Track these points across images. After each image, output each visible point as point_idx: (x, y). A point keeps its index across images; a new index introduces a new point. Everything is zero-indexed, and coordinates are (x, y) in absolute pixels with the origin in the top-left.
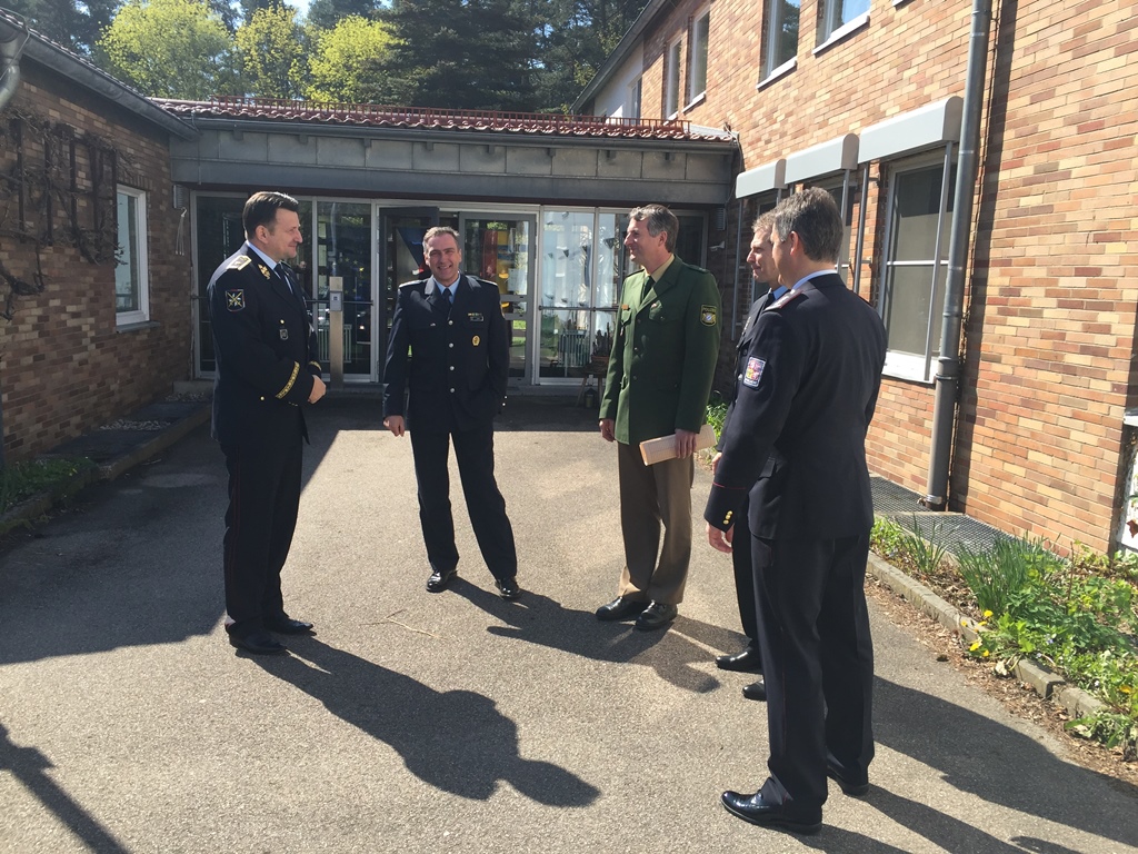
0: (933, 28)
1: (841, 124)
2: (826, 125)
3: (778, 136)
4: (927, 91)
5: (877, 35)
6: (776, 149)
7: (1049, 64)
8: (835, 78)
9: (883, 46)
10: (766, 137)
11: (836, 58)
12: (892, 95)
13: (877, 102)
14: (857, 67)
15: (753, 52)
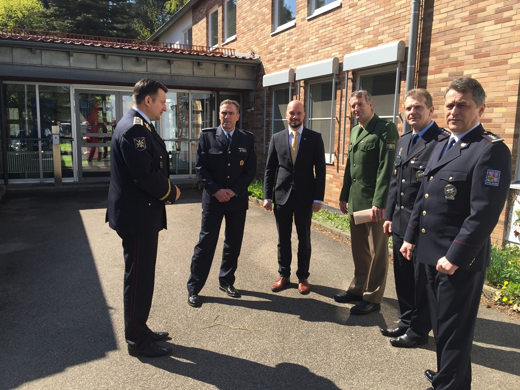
0: (382, 9)
1: (327, 53)
2: (317, 53)
3: (286, 58)
4: (380, 38)
5: (346, 12)
6: (285, 64)
7: (455, 27)
8: (320, 32)
9: (351, 17)
10: (278, 58)
11: (321, 22)
12: (358, 40)
13: (349, 43)
14: (335, 27)
15: (266, 17)
